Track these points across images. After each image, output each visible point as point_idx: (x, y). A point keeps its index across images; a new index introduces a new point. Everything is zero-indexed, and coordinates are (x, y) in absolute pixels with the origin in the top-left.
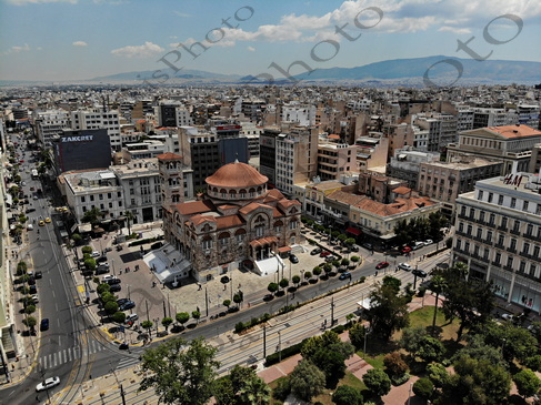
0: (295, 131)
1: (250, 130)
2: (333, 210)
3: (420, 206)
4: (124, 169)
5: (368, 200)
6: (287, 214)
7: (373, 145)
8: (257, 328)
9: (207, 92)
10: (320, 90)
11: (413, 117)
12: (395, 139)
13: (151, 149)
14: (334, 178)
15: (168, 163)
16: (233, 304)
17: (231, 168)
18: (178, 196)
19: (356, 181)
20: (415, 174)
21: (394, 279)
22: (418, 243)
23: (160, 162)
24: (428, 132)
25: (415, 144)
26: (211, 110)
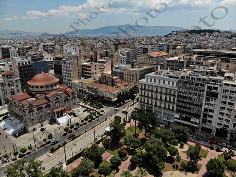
0: (70, 57)
1: (48, 58)
2: (91, 91)
3: (126, 86)
5: (105, 86)
6: (70, 95)
7: (105, 62)
8: (61, 148)
9: (25, 41)
10: (80, 39)
11: (120, 50)
12: (114, 60)
14: (90, 77)
15: (7, 76)
16: (48, 140)
17: (40, 76)
18: (14, 92)
19: (100, 78)
20: (123, 74)
21: (119, 117)
22: (126, 101)
23: (3, 76)
24: (126, 56)
25: (121, 61)
26: (27, 49)
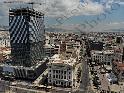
4: (105, 52)
13: (112, 48)
